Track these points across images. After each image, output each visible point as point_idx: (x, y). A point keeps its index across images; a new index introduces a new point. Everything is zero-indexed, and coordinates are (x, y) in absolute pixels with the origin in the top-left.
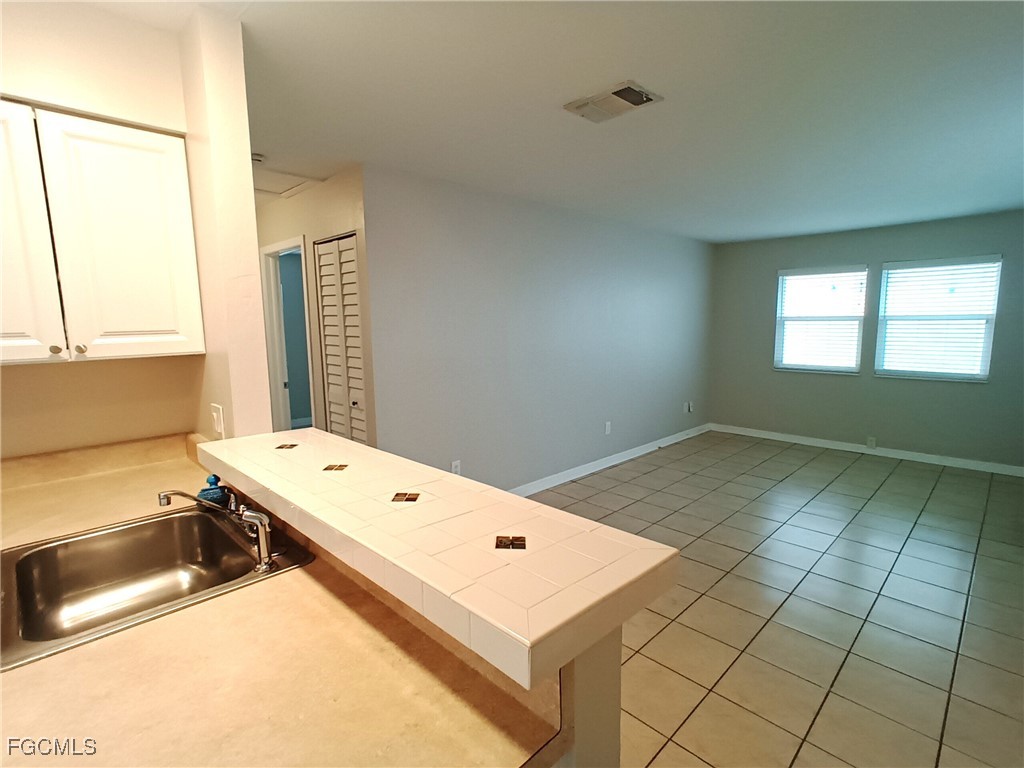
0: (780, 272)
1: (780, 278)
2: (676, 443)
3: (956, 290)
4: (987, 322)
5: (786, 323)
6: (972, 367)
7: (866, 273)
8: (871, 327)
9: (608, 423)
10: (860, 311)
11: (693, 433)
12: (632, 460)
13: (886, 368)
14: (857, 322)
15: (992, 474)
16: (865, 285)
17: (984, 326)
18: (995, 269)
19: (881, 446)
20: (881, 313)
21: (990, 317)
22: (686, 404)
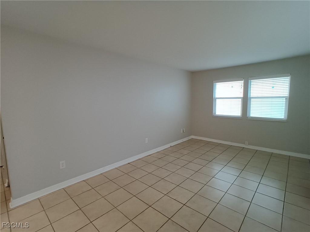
0: (213, 81)
1: (214, 83)
2: (178, 144)
3: (275, 87)
4: (286, 99)
5: (217, 100)
6: (281, 116)
7: (243, 81)
8: (246, 101)
9: (147, 139)
10: (242, 96)
11: (185, 139)
12: (158, 152)
13: (251, 116)
14: (241, 99)
15: (289, 156)
16: (243, 86)
17: (285, 101)
18: (288, 79)
19: (249, 145)
20: (249, 96)
21: (287, 97)
22: (182, 130)
